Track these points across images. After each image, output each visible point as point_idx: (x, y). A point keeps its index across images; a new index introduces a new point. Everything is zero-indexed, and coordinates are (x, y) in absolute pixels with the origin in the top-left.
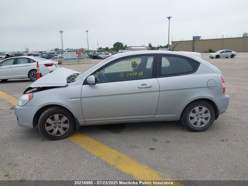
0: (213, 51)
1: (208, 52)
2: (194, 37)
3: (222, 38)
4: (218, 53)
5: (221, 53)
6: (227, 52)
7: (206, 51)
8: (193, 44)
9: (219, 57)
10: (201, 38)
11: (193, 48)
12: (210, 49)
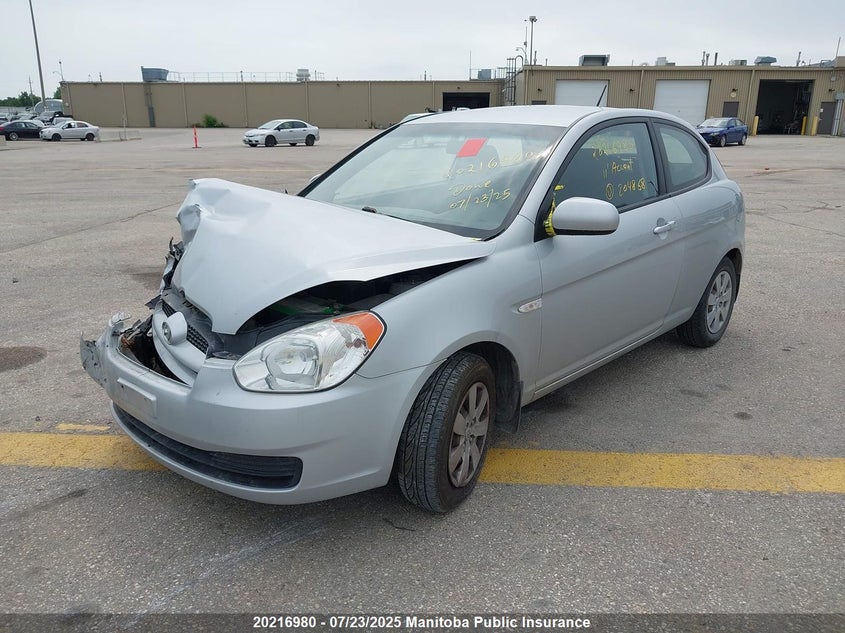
0: (219, 122)
1: (203, 127)
2: (145, 71)
3: (240, 80)
4: (269, 129)
5: (278, 129)
6: (293, 125)
7: (195, 122)
8: (148, 95)
9: (276, 143)
10: (170, 78)
11: (151, 111)
12: (209, 114)
